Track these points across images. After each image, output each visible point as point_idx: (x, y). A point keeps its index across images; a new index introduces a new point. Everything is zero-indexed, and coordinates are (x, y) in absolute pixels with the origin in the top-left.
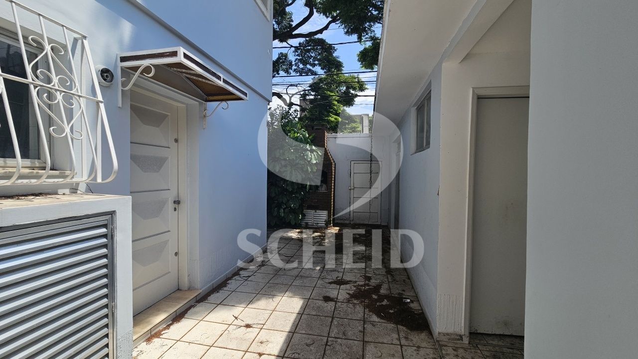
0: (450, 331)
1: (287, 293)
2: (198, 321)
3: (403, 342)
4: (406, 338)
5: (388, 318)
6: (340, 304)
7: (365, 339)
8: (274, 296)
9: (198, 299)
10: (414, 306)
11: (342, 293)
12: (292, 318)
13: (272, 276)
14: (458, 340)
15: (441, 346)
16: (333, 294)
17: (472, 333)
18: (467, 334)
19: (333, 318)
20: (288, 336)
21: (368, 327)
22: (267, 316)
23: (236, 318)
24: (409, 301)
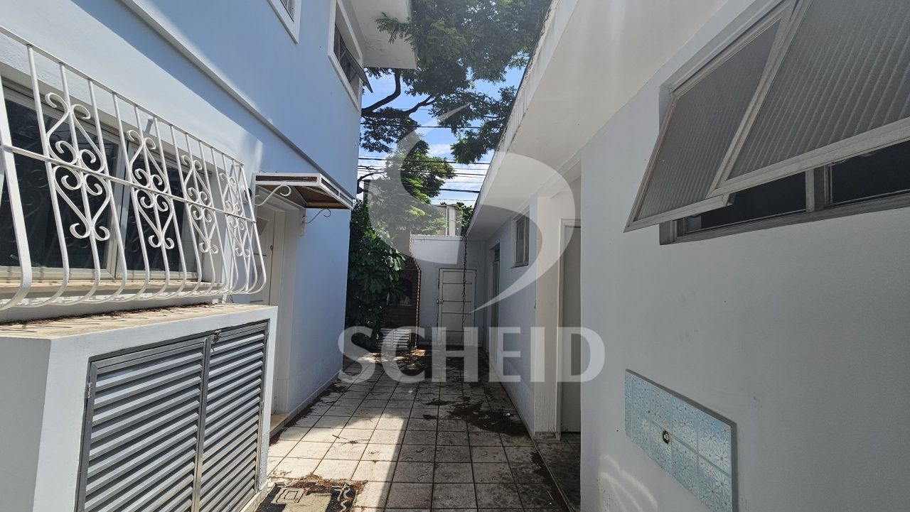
0: (546, 430)
1: (384, 415)
2: (296, 442)
3: (505, 444)
4: (508, 441)
5: (491, 429)
6: (441, 421)
7: (471, 445)
8: (370, 418)
9: (287, 422)
10: (515, 418)
11: (443, 412)
12: (397, 434)
13: (360, 401)
14: (552, 437)
15: (537, 444)
16: (434, 412)
17: (565, 433)
18: (559, 431)
19: (437, 432)
20: (397, 447)
21: (473, 436)
22: (370, 434)
23: (338, 437)
24: (509, 414)
